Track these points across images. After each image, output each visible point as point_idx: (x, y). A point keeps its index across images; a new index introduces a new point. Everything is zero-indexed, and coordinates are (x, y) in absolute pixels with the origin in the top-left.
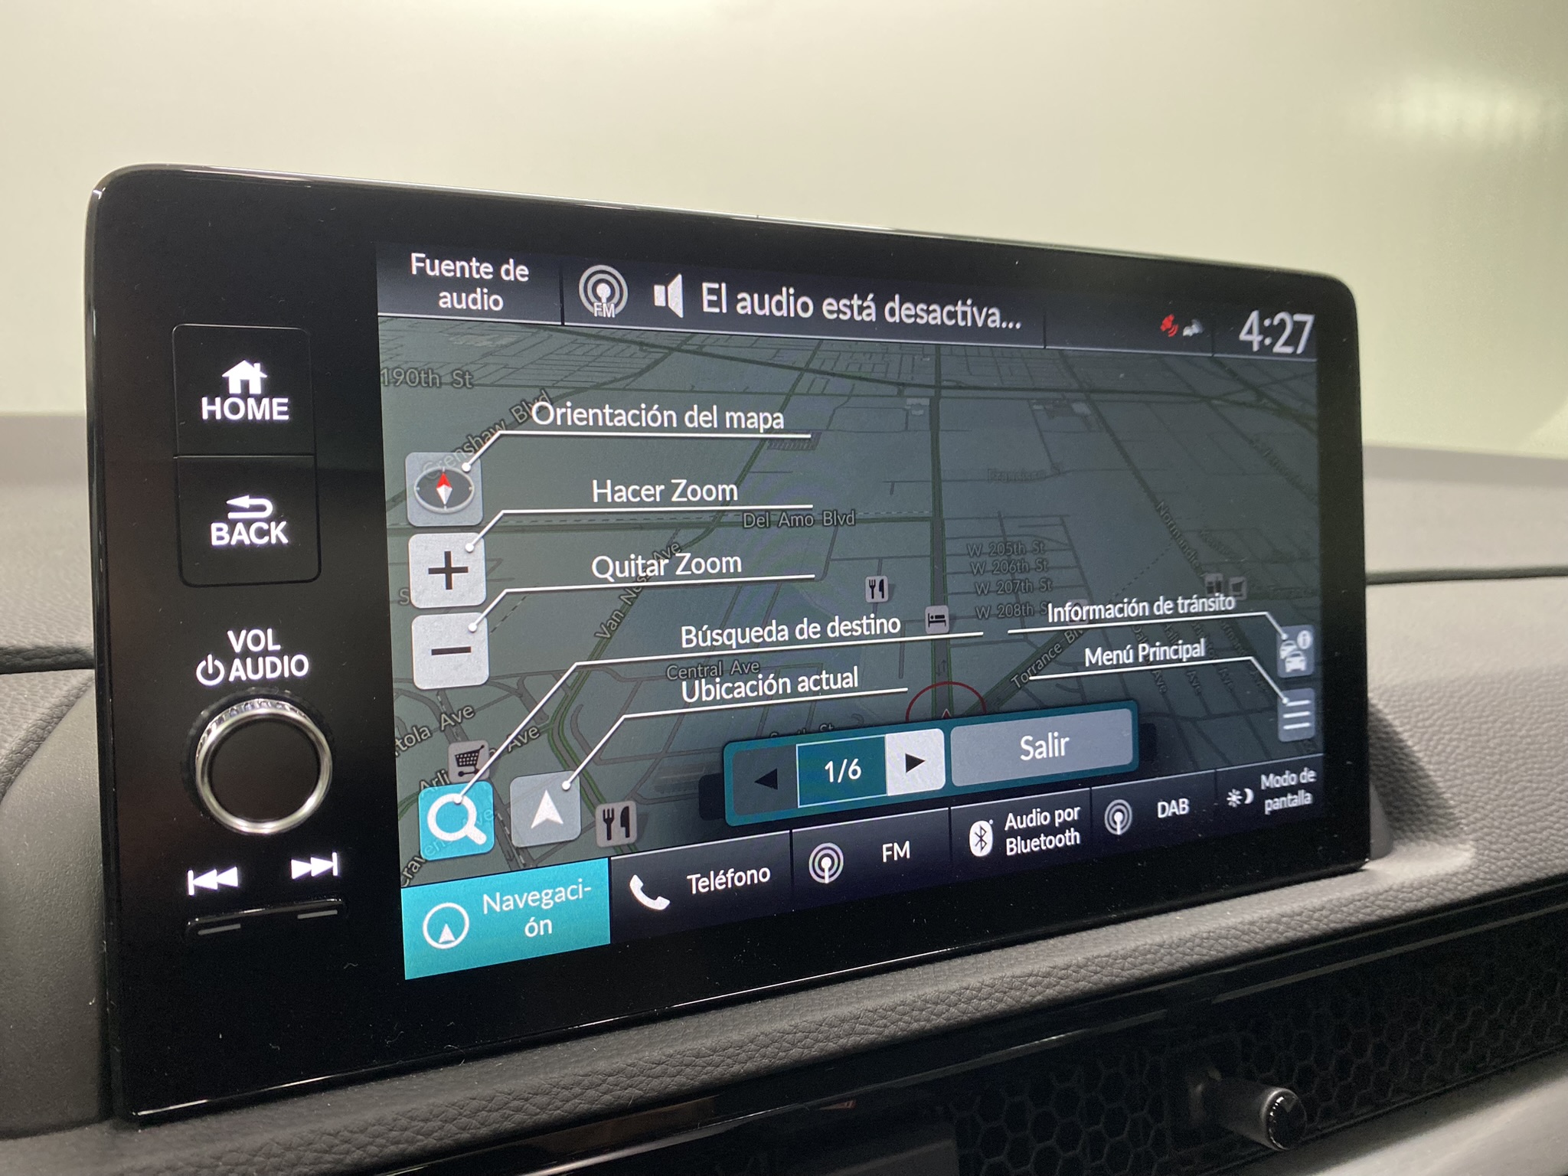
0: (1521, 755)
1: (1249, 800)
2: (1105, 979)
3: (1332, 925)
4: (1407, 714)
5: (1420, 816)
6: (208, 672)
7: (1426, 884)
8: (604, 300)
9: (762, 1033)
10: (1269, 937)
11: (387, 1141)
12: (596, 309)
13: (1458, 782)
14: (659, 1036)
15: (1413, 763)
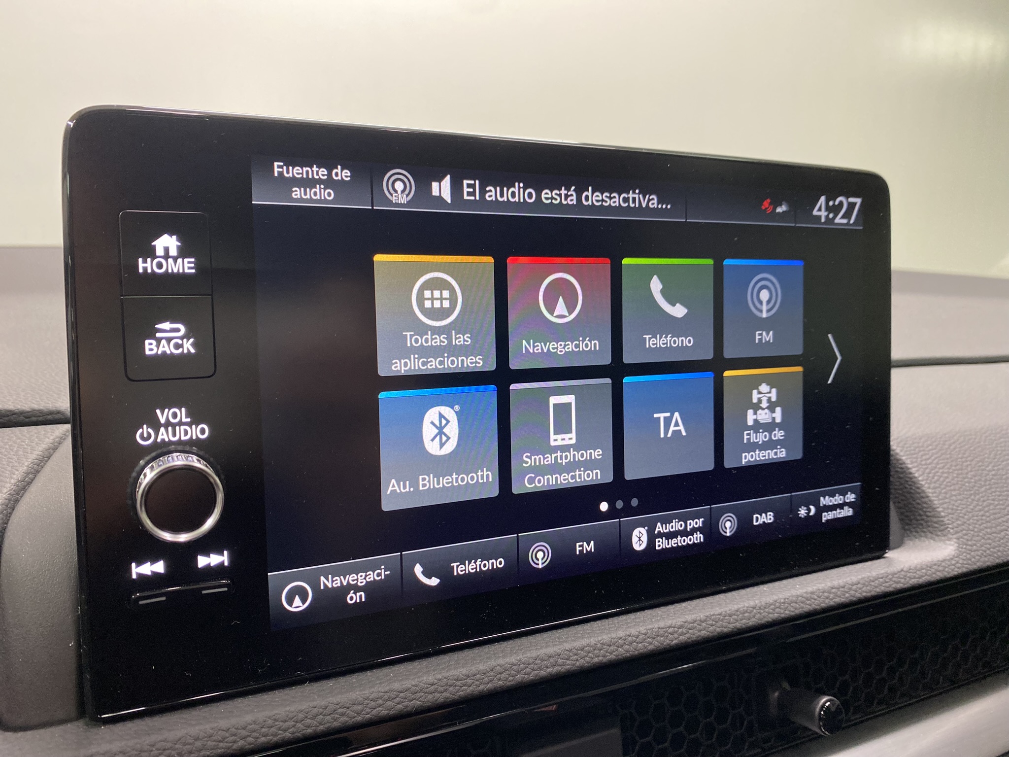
0: (988, 483)
1: (812, 513)
2: (718, 630)
3: (864, 594)
4: (915, 456)
5: (922, 522)
6: (144, 436)
7: (924, 567)
8: (399, 192)
9: (498, 665)
10: (824, 602)
11: (260, 734)
12: (394, 198)
13: (947, 500)
14: (432, 666)
15: (918, 488)
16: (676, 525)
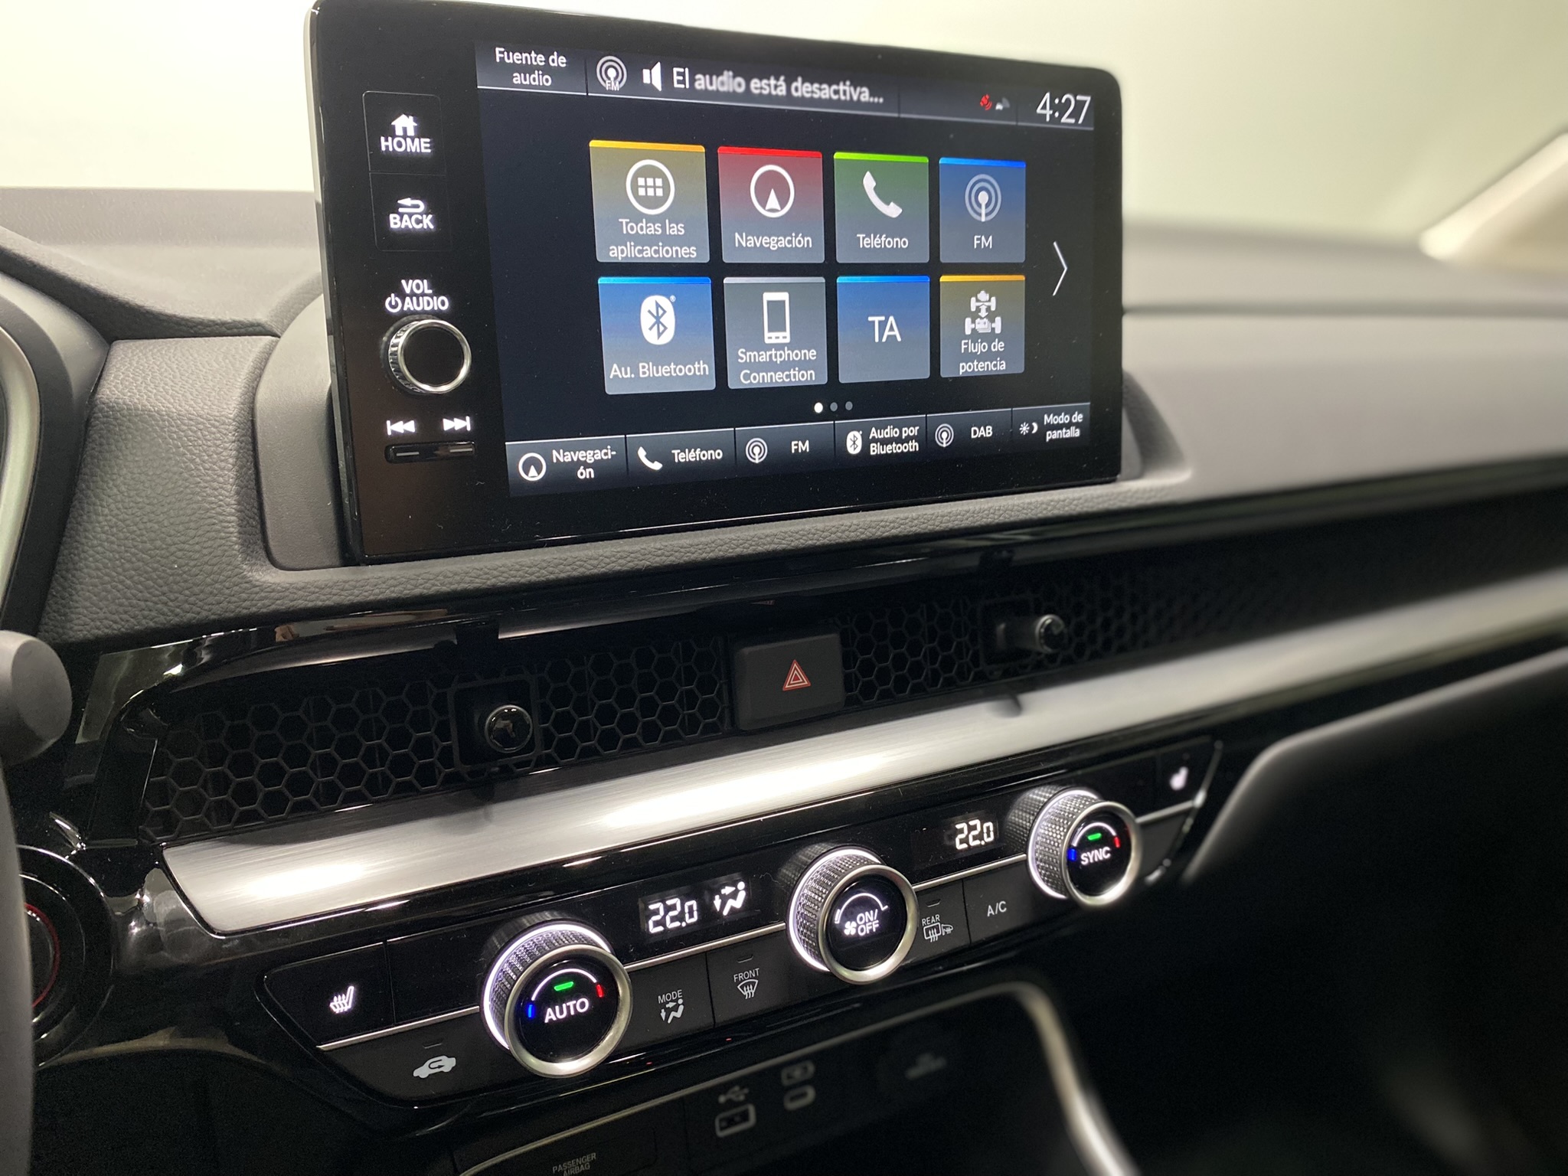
1: (1034, 431)
2: (930, 527)
7: (1154, 490)
8: (612, 79)
12: (608, 85)
16: (890, 432)
